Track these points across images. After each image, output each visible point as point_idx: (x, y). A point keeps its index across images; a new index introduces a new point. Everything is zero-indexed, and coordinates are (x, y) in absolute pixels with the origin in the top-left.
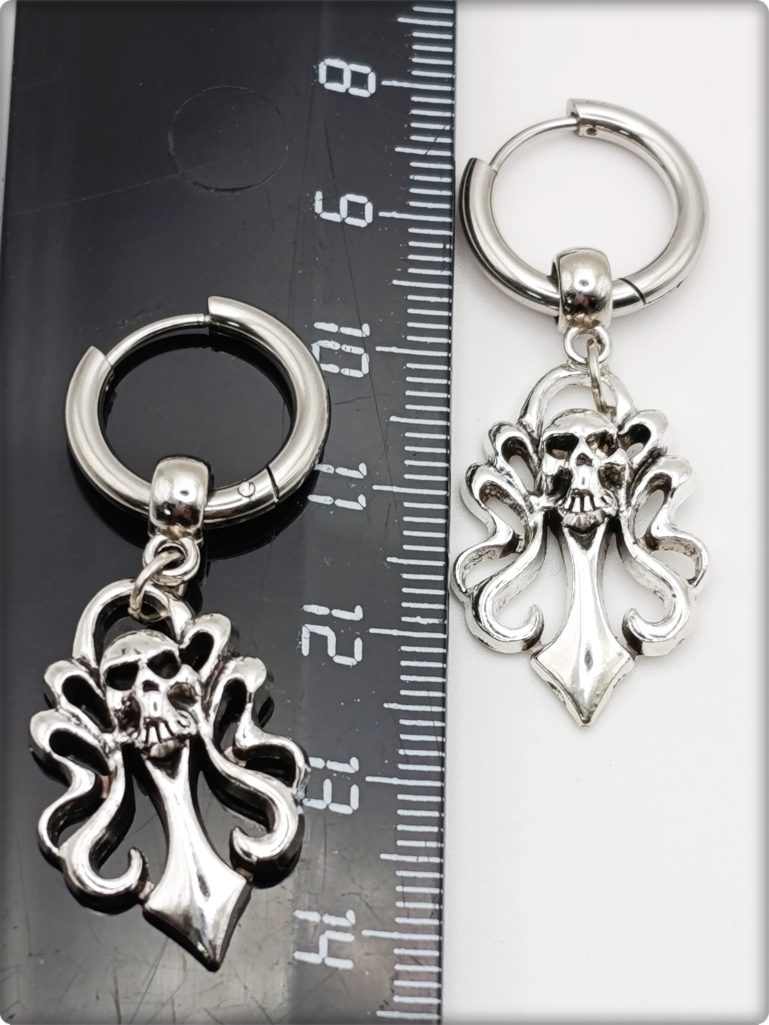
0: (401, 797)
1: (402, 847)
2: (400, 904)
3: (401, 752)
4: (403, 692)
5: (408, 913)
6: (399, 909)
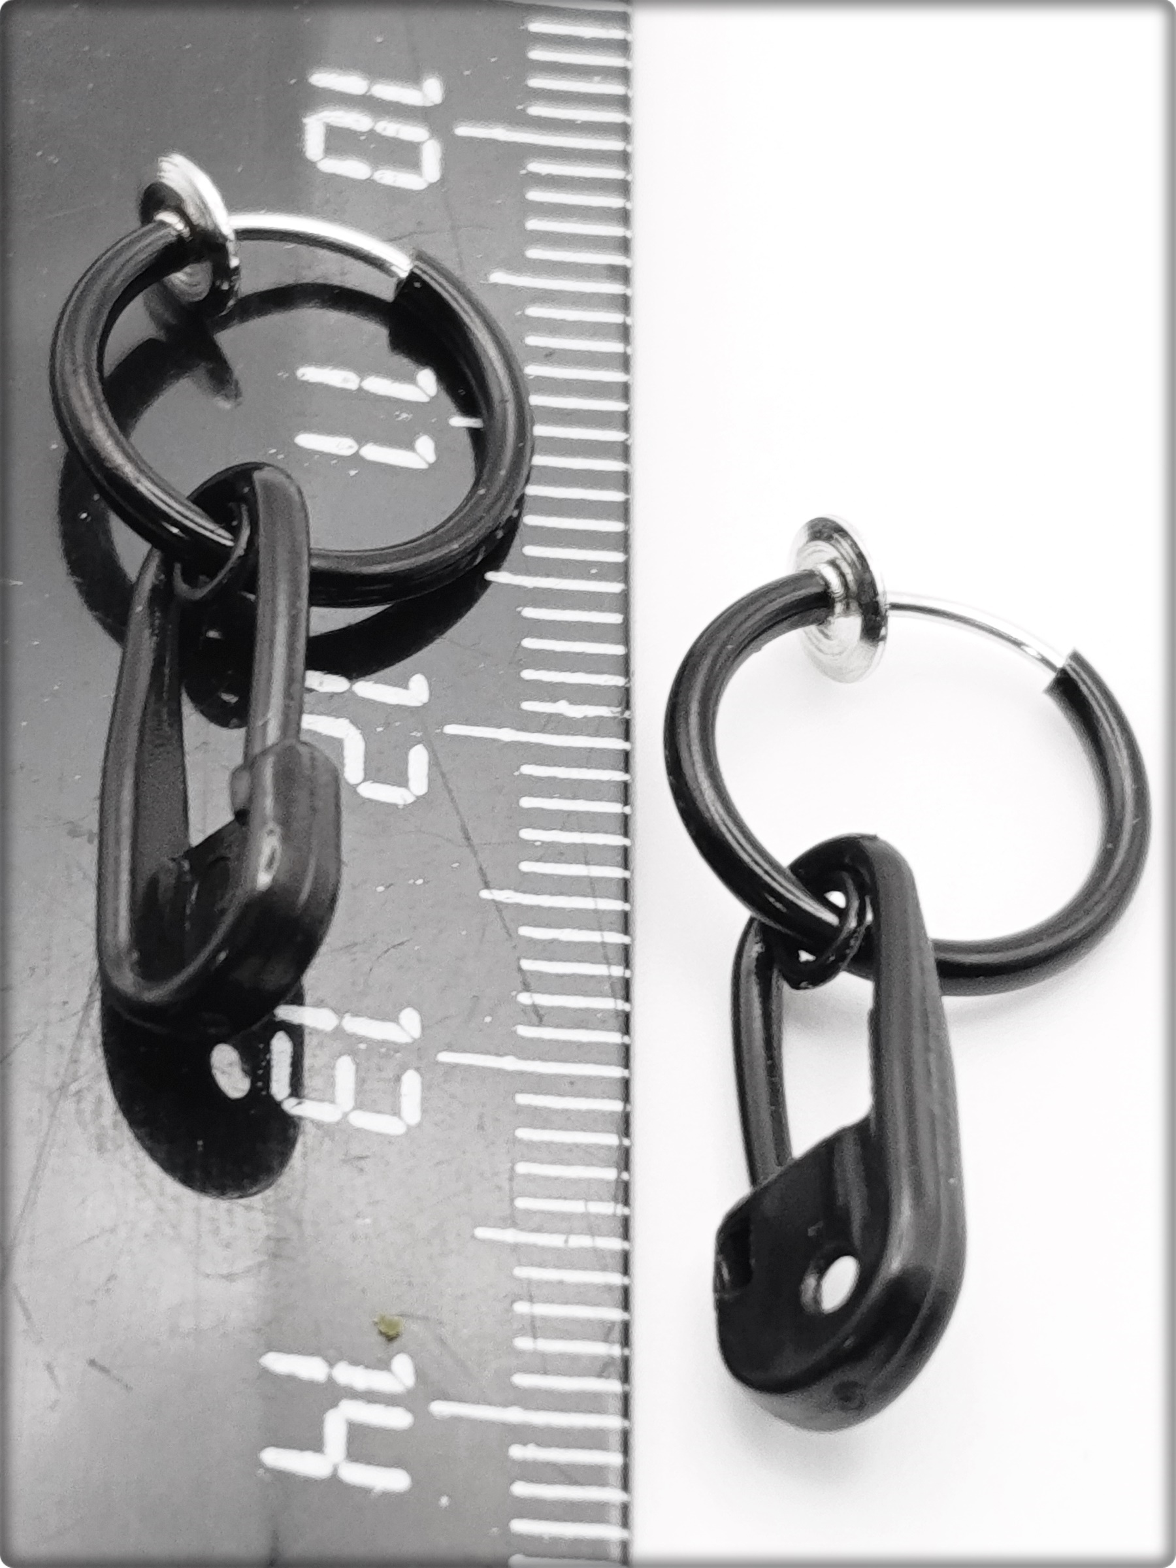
0: (522, 1099)
1: (529, 1213)
2: (524, 1343)
3: (525, 998)
4: (526, 866)
5: (544, 1364)
6: (520, 1353)
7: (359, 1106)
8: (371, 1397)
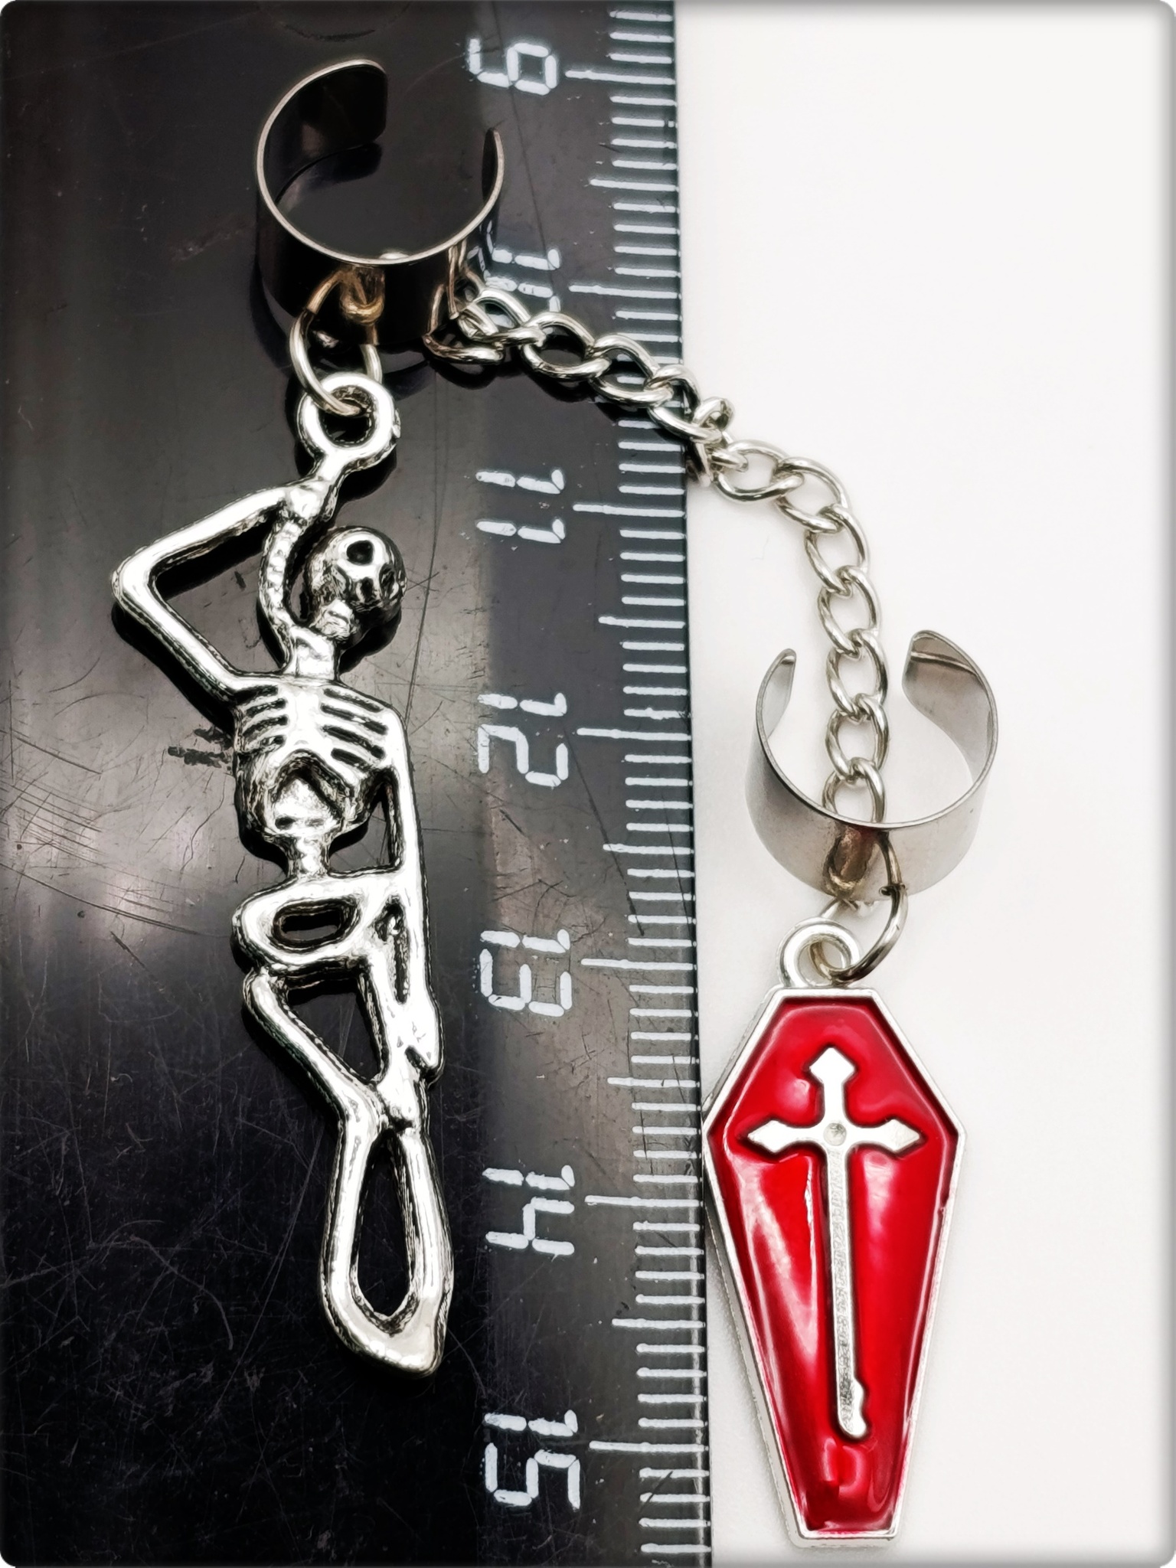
0: (633, 989)
1: (639, 1066)
2: (639, 1154)
3: (632, 919)
4: (631, 827)
5: (652, 1167)
6: (638, 1161)
7: (535, 998)
8: (550, 1195)
